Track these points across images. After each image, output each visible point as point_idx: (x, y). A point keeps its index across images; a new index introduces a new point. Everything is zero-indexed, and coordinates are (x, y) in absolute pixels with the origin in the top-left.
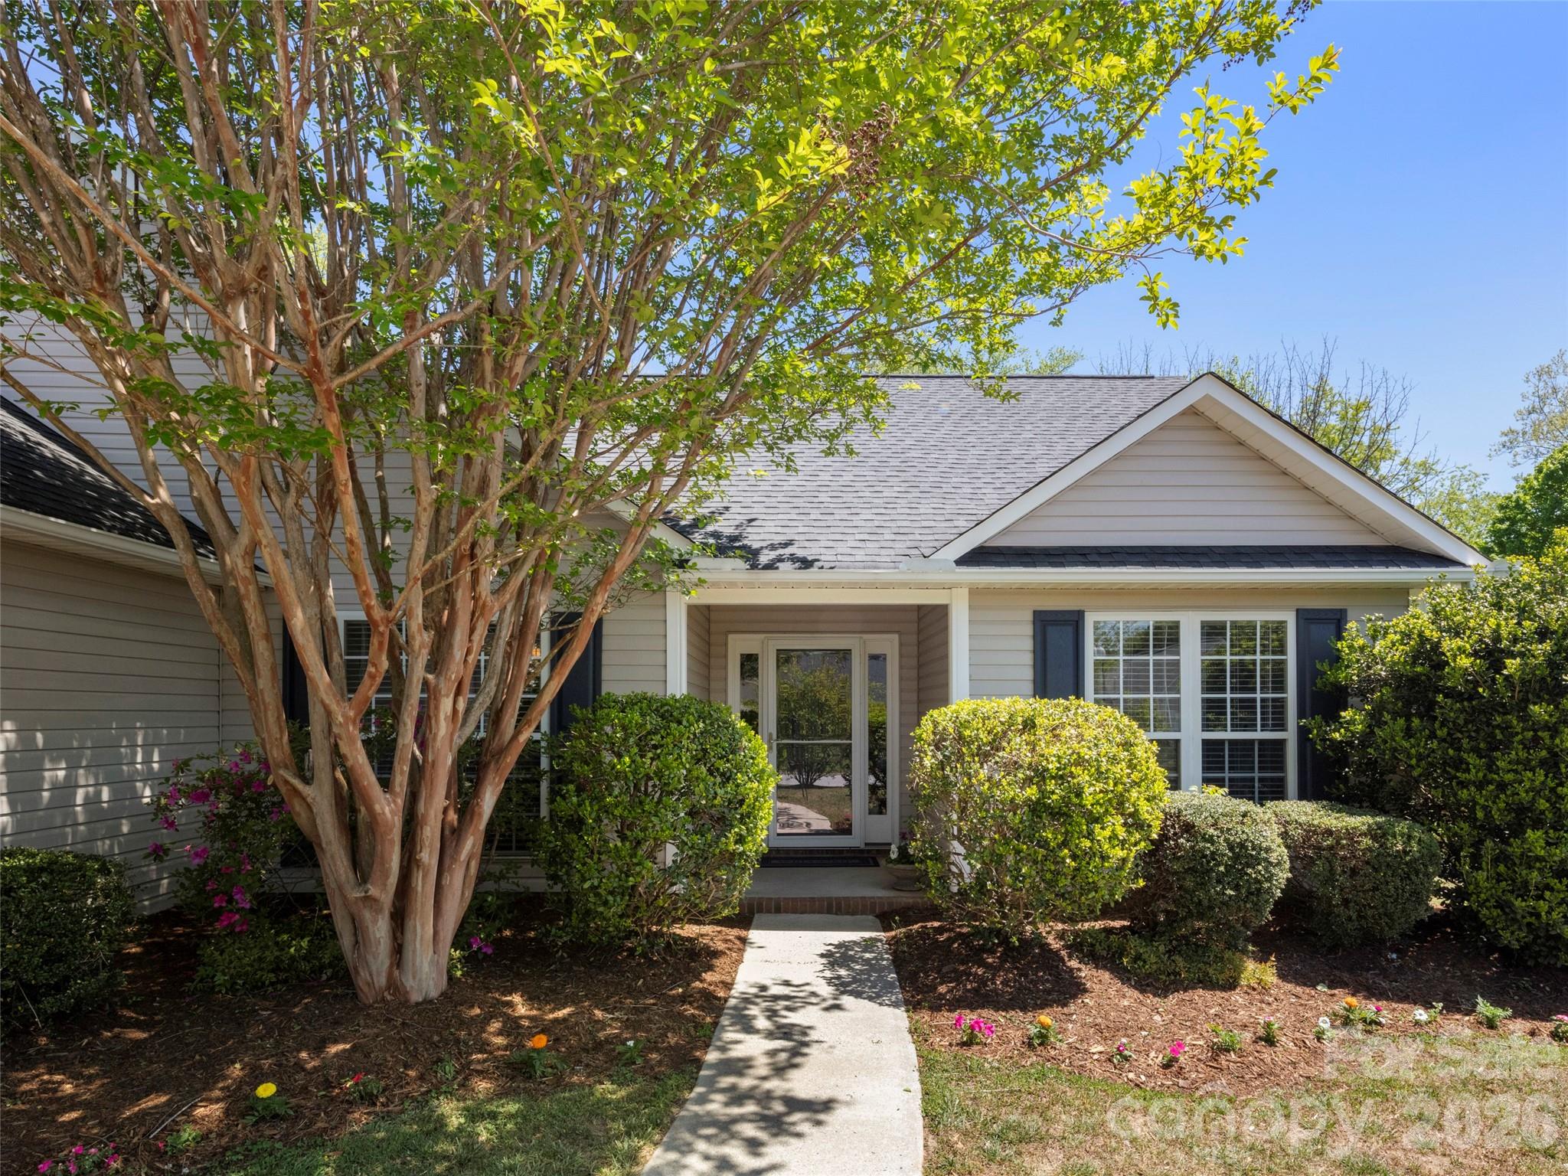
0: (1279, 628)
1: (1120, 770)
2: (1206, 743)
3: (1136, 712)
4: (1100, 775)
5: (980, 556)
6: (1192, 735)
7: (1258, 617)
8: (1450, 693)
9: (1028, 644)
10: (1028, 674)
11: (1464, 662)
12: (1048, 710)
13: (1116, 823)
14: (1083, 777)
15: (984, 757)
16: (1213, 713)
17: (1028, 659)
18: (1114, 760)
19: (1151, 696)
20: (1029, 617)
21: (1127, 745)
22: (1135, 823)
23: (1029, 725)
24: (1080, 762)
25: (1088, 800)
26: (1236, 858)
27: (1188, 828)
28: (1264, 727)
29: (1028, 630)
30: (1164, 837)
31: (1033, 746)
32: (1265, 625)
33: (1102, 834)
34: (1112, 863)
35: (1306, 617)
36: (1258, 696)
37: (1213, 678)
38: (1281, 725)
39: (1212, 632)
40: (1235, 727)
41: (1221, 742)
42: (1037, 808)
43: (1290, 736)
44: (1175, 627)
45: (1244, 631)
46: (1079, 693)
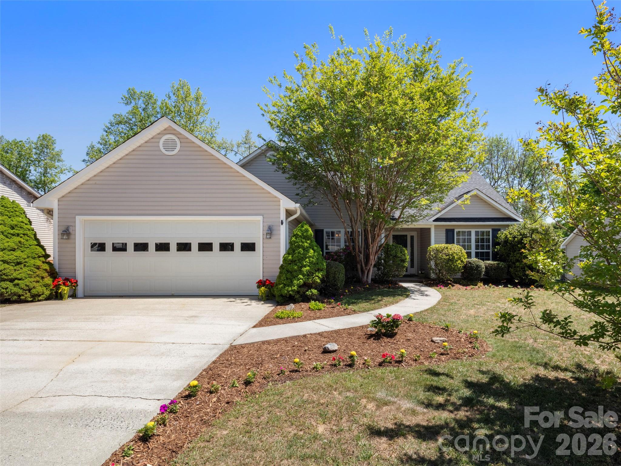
0: (489, 232)
1: (460, 254)
2: (476, 252)
3: (464, 247)
4: (457, 255)
5: (437, 220)
6: (473, 251)
7: (485, 230)
8: (509, 243)
9: (445, 235)
10: (445, 240)
11: (510, 239)
12: (450, 246)
13: (459, 261)
14: (455, 255)
15: (441, 252)
16: (477, 247)
17: (445, 237)
18: (459, 253)
19: (466, 244)
20: (445, 230)
21: (461, 251)
22: (462, 261)
23: (447, 248)
24: (454, 253)
25: (456, 258)
26: (477, 267)
27: (470, 263)
28: (486, 249)
29: (445, 232)
30: (466, 264)
31: (448, 251)
32: (486, 231)
33: (458, 263)
34: (459, 267)
35: (493, 230)
36: (485, 244)
37: (477, 241)
38: (489, 249)
39: (477, 233)
40: (481, 249)
41: (479, 252)
42: (449, 259)
43: (491, 251)
44: (470, 231)
45: (483, 233)
46: (454, 243)
